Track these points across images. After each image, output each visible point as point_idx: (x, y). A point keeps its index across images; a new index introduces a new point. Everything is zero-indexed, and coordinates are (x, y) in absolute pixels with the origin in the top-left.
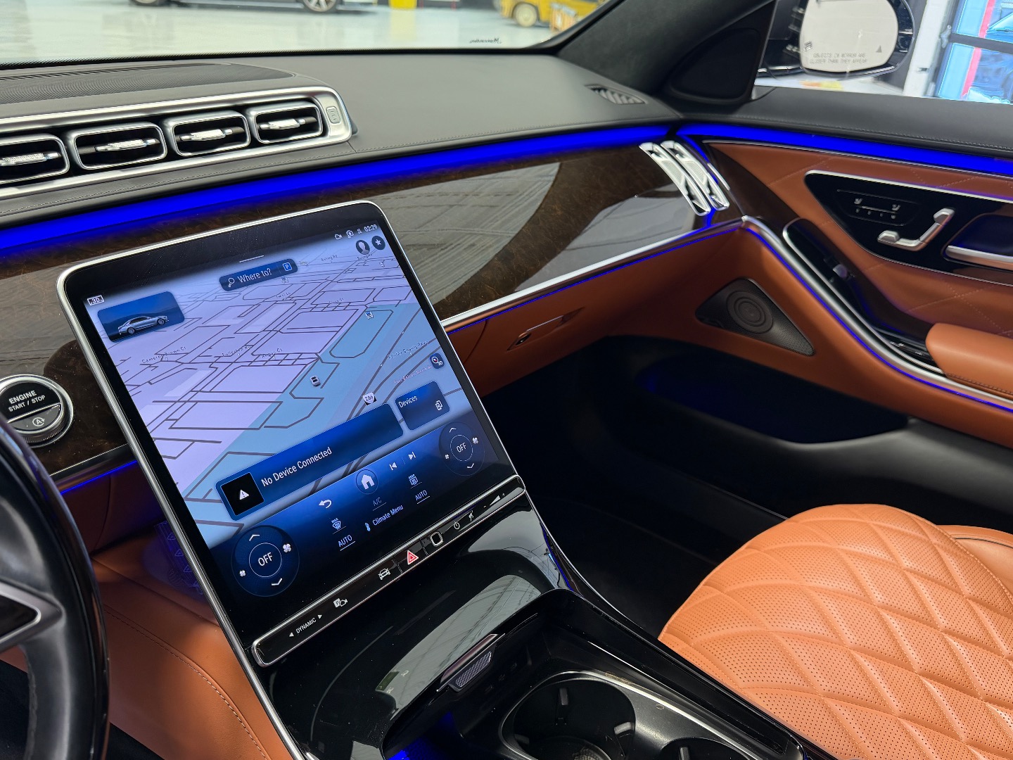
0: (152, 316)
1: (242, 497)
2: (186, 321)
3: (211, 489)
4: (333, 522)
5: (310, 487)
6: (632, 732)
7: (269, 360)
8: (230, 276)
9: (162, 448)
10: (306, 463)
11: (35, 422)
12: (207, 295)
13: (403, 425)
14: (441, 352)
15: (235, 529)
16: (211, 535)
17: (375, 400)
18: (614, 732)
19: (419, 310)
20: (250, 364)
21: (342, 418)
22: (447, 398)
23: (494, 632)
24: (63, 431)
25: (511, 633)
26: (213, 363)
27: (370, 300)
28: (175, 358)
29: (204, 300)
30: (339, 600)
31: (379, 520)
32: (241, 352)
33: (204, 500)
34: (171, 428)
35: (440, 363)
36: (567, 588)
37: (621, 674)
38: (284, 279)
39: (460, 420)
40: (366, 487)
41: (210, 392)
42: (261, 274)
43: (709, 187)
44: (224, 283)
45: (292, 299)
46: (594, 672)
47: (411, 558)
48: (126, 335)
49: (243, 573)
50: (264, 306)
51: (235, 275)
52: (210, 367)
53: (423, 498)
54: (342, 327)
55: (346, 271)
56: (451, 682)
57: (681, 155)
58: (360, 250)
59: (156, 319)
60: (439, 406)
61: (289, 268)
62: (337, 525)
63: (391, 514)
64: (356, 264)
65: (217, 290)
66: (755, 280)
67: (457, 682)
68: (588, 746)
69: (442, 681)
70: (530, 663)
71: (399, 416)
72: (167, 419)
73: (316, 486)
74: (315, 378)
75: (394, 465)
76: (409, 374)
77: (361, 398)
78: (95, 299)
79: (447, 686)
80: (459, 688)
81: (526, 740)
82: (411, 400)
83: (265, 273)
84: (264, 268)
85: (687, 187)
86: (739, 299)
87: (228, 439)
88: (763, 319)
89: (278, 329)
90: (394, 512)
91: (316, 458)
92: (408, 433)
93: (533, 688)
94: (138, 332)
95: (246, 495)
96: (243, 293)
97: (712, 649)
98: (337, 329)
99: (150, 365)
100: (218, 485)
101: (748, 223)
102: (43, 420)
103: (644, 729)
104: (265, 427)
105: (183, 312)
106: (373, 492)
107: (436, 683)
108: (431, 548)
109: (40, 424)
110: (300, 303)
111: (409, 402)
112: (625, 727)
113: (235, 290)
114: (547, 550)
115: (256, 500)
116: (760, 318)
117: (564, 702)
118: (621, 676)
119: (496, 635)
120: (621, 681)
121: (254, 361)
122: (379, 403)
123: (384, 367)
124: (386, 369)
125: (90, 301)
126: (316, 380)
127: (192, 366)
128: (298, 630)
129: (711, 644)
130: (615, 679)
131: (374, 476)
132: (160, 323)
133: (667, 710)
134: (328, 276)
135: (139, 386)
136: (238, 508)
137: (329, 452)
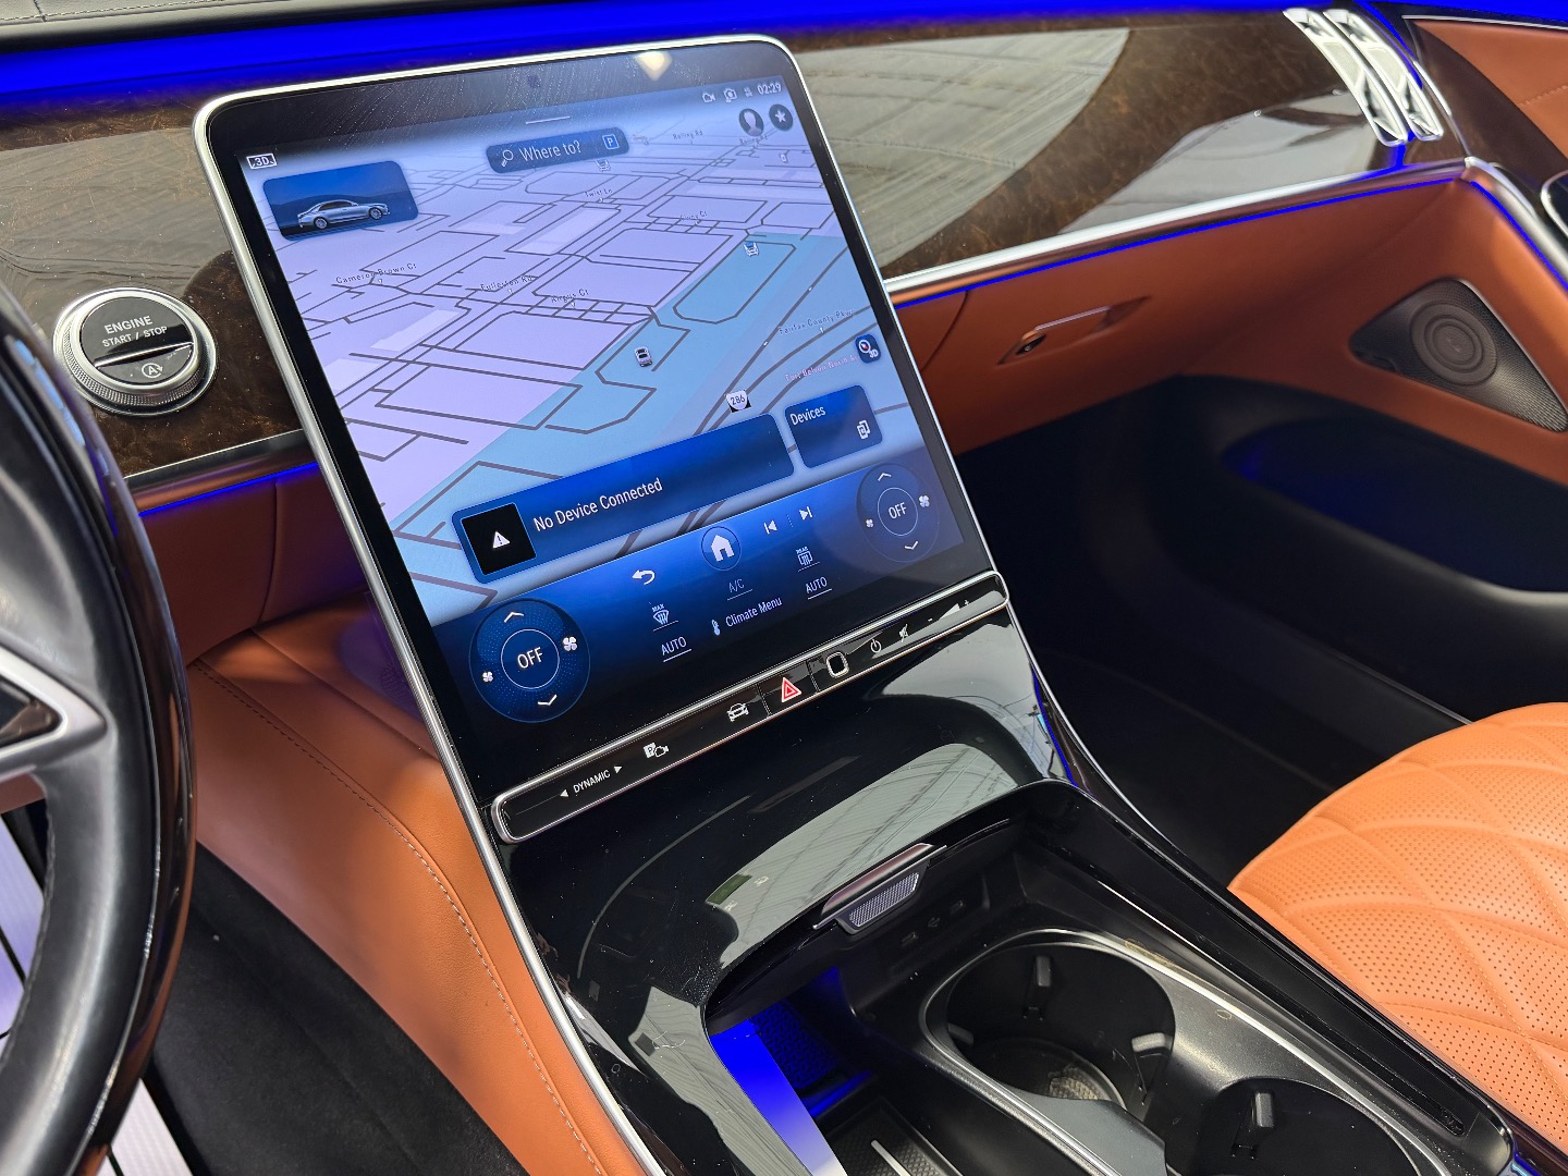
0: (361, 201)
1: (496, 544)
2: (420, 218)
3: (444, 523)
4: (654, 609)
5: (618, 543)
6: (1165, 1052)
7: (564, 308)
8: (506, 146)
9: (360, 438)
10: (616, 500)
11: (146, 370)
12: (463, 176)
13: (795, 456)
14: (877, 332)
15: (479, 598)
16: (438, 603)
17: (748, 405)
18: (1131, 1045)
19: (844, 251)
20: (529, 311)
21: (686, 431)
22: (879, 418)
23: (926, 839)
24: (194, 392)
25: (956, 846)
26: (463, 299)
27: (756, 221)
28: (396, 281)
29: (454, 185)
30: (653, 745)
31: (735, 620)
32: (516, 287)
33: (428, 540)
34: (378, 405)
35: (873, 353)
36: (1067, 782)
37: (1154, 947)
38: (602, 163)
39: (900, 461)
40: (719, 557)
41: (454, 350)
42: (562, 150)
43: (1409, 96)
44: (494, 158)
45: (614, 203)
46: (1104, 936)
47: (789, 692)
48: (311, 230)
49: (488, 677)
50: (563, 208)
51: (516, 147)
52: (457, 306)
53: (819, 591)
54: (700, 264)
55: (716, 162)
56: (840, 916)
57: (1360, 36)
58: (746, 127)
59: (366, 207)
60: (864, 431)
61: (614, 144)
62: (662, 617)
63: (758, 609)
64: (738, 150)
65: (478, 170)
66: (1472, 283)
67: (852, 917)
68: (1078, 1064)
69: (825, 909)
70: (987, 904)
71: (789, 440)
72: (372, 389)
73: (629, 544)
74: (642, 351)
75: (773, 526)
76: (814, 366)
77: (723, 398)
78: (261, 157)
79: (834, 921)
80: (857, 928)
81: (967, 1037)
82: (814, 414)
83: (570, 149)
84: (569, 138)
85: (1368, 93)
86: (1436, 318)
87: (481, 439)
88: (1479, 358)
89: (583, 253)
90: (764, 607)
91: (633, 494)
92: (802, 473)
93: (989, 947)
94: (333, 227)
95: (506, 542)
96: (527, 180)
97: (1322, 927)
98: (691, 267)
99: (351, 288)
100: (455, 517)
101: (1475, 170)
102: (161, 369)
103: (1189, 1049)
104: (549, 427)
105: (417, 201)
106: (729, 569)
107: (815, 912)
108: (823, 678)
109: (153, 374)
110: (627, 212)
111: (808, 416)
112: (1155, 1040)
113: (512, 174)
114: (1035, 708)
115: (521, 553)
116: (1474, 356)
117: (1043, 980)
118: (1154, 951)
119: (929, 846)
120: (1154, 959)
121: (537, 306)
122: (755, 411)
123: (771, 347)
124: (774, 353)
125: (252, 160)
126: (645, 355)
127: (425, 301)
128: (577, 788)
129: (1322, 918)
130: (1143, 954)
131: (734, 540)
132: (374, 215)
133: (1236, 1021)
134: (682, 167)
135: (326, 323)
136: (488, 563)
137: (656, 486)
